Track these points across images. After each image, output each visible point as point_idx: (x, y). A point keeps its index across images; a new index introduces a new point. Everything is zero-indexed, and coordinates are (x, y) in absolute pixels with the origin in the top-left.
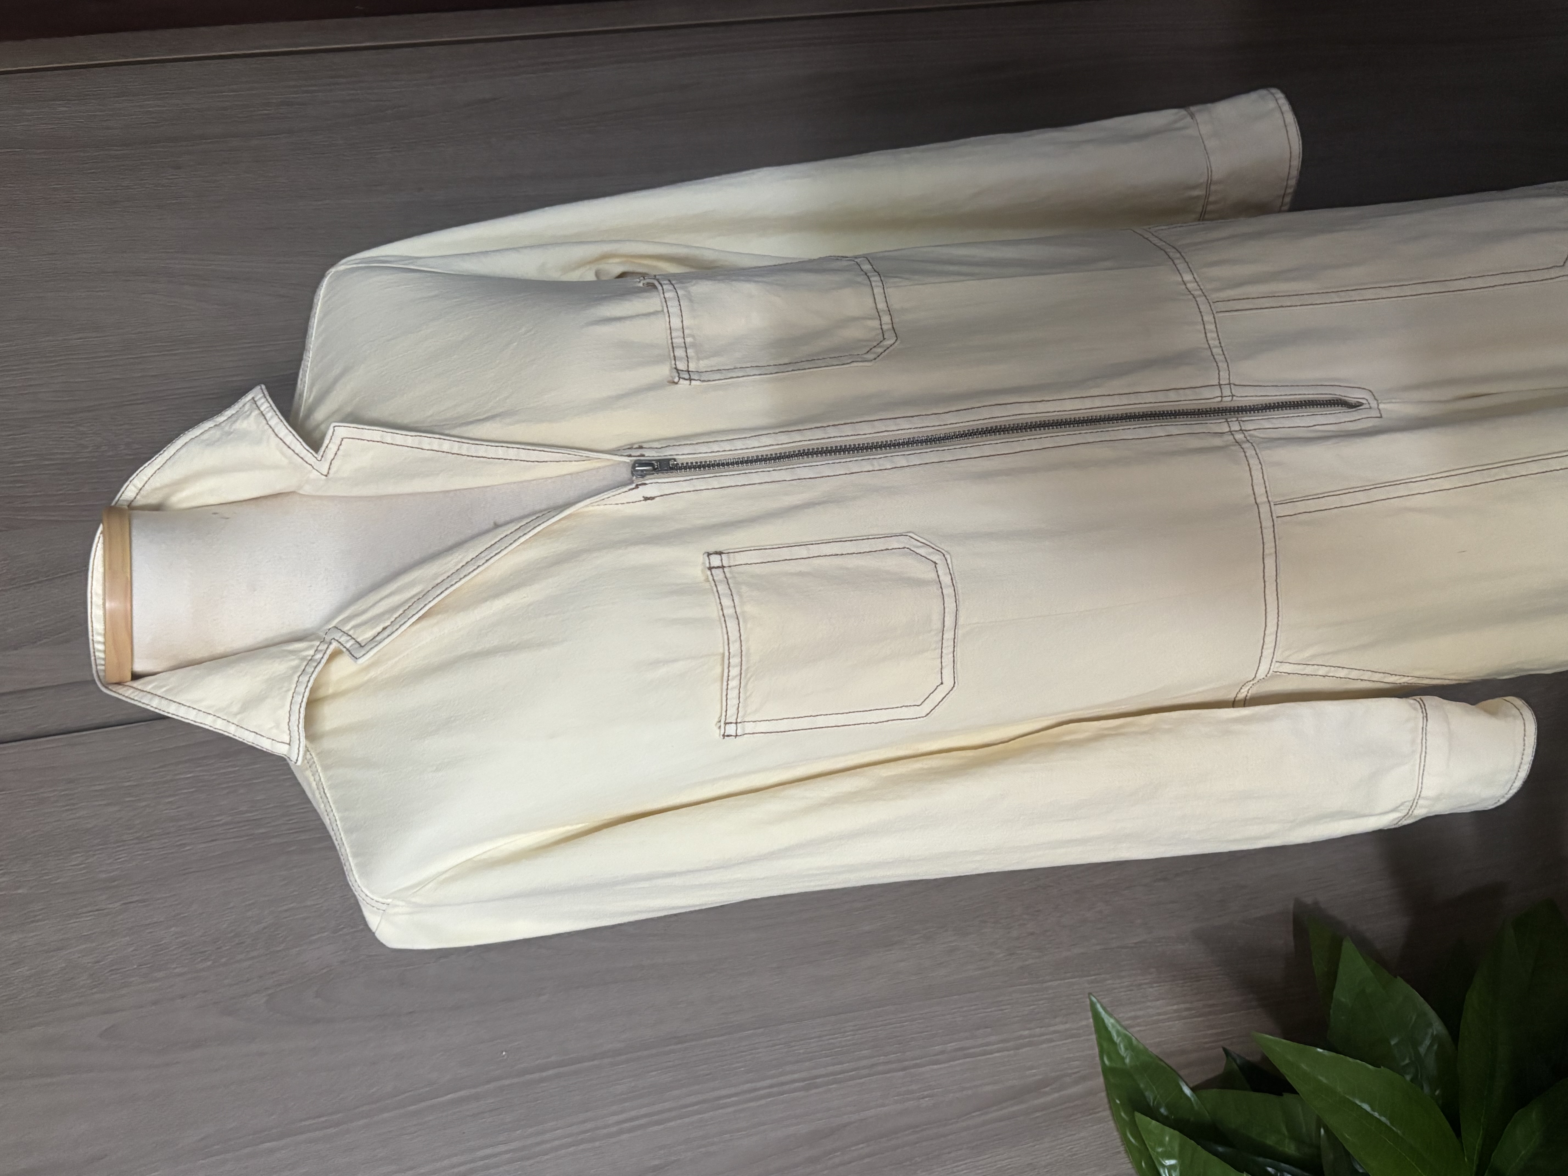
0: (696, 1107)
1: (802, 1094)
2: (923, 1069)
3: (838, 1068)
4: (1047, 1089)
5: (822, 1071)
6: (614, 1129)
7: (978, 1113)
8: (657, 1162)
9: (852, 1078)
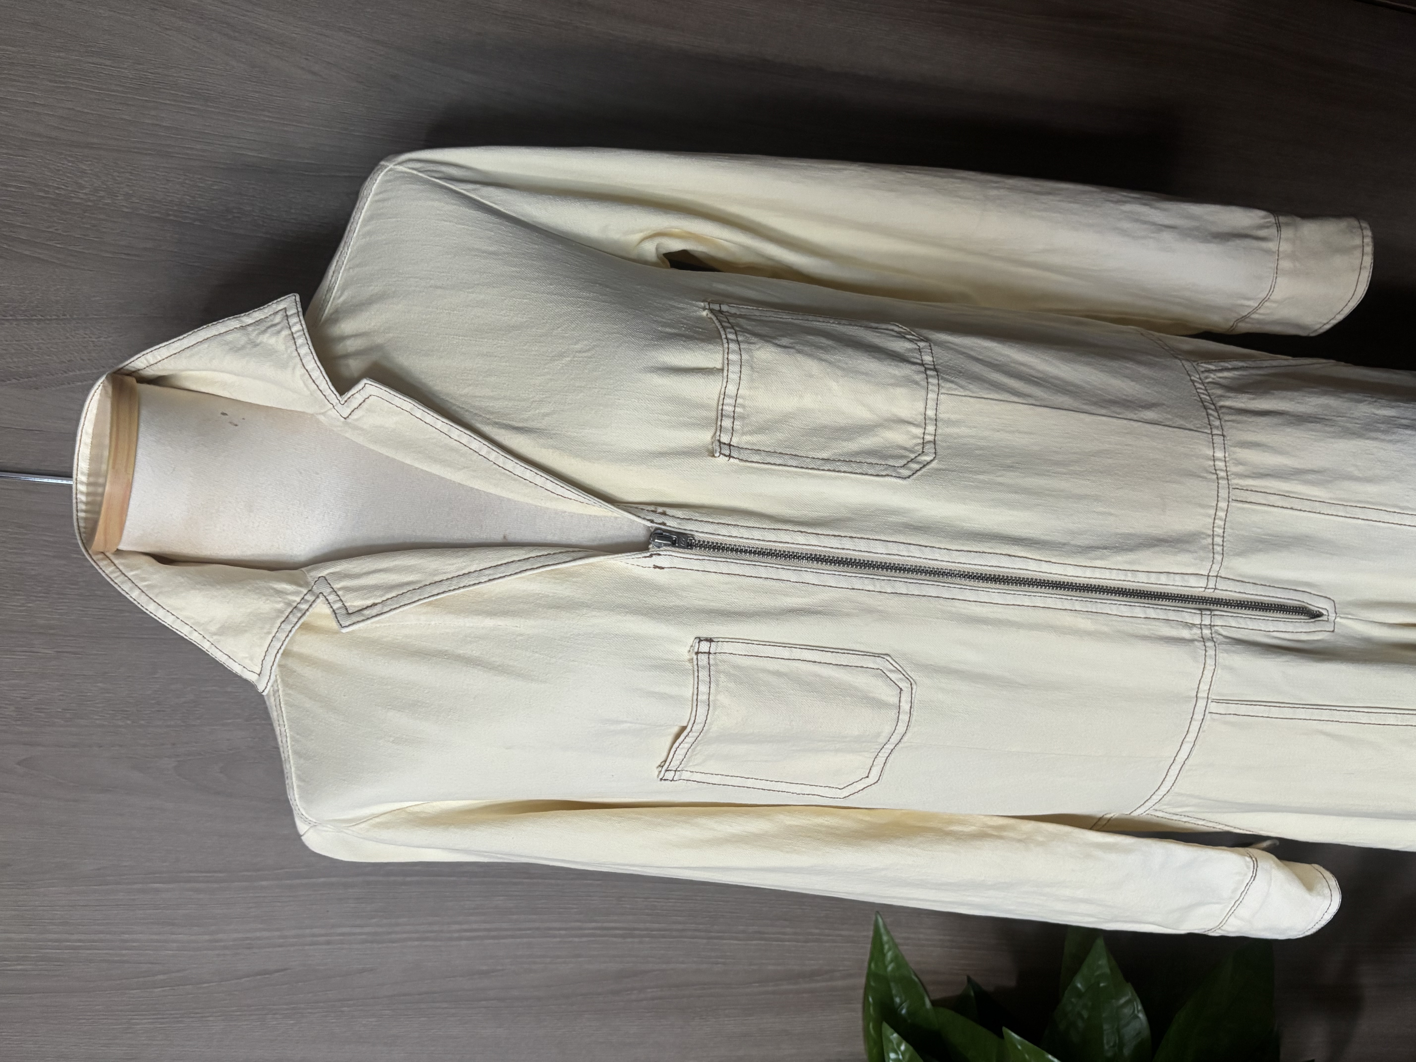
0: (528, 932)
1: (620, 940)
2: (725, 941)
3: (656, 926)
4: (819, 978)
5: (641, 926)
6: (456, 935)
7: (757, 985)
8: (484, 968)
9: (664, 937)
